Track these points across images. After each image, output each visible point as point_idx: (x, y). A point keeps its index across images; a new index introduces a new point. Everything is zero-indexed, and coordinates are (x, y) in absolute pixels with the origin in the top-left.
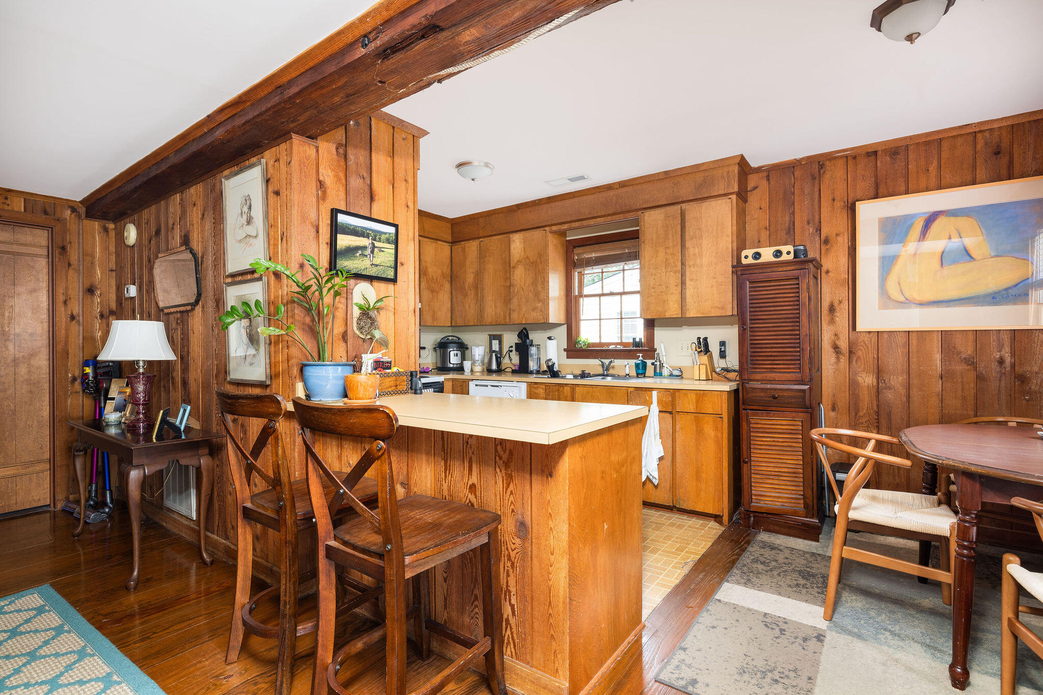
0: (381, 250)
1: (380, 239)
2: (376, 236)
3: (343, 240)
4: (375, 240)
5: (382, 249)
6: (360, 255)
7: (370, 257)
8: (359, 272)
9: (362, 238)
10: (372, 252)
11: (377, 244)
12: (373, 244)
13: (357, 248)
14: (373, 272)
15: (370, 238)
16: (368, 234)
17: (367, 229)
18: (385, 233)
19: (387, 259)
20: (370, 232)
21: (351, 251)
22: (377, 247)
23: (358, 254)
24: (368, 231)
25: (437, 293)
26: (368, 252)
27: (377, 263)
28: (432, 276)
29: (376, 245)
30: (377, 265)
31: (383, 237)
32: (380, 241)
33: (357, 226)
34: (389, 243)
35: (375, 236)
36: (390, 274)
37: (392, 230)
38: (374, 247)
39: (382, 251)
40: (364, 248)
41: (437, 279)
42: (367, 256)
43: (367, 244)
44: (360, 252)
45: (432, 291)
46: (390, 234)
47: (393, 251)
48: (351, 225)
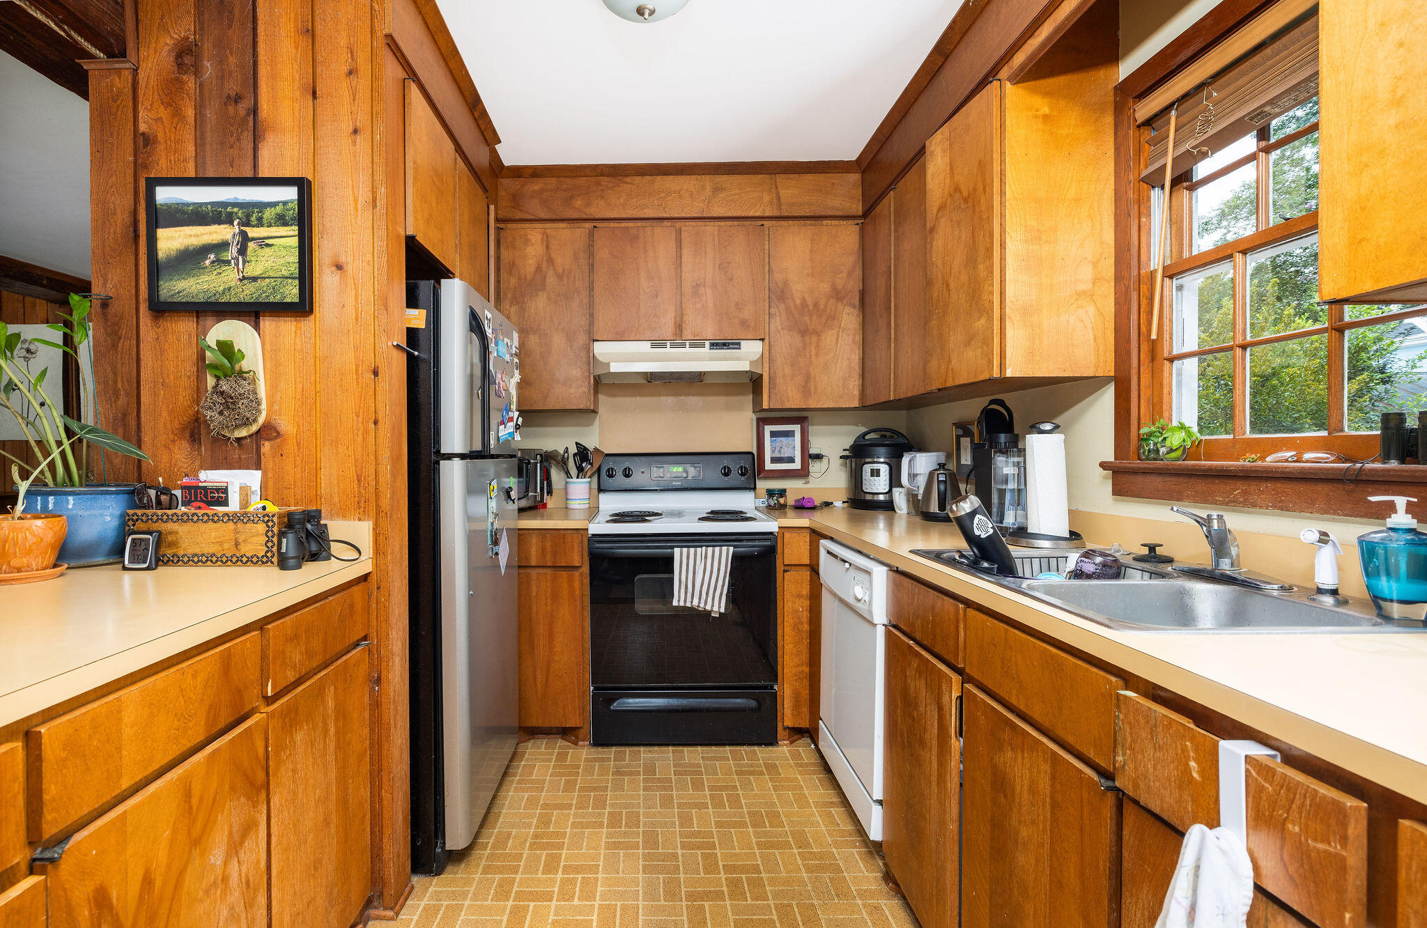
0: (263, 243)
1: (260, 219)
2: (250, 214)
3: (172, 238)
4: (248, 224)
5: (267, 241)
6: (213, 262)
7: (237, 265)
8: (213, 299)
9: (215, 228)
10: (242, 251)
11: (252, 232)
12: (244, 235)
13: (205, 250)
14: (247, 293)
15: (236, 223)
16: (231, 214)
17: (224, 204)
18: (273, 205)
19: (282, 261)
20: (236, 210)
21: (191, 259)
22: (253, 239)
23: (207, 262)
24: (229, 209)
25: (818, 334)
26: (233, 251)
27: (257, 273)
28: (804, 299)
29: (250, 235)
30: (254, 279)
31: (269, 214)
32: (260, 223)
33: (201, 205)
34: (285, 224)
35: (248, 216)
36: (291, 293)
37: (291, 193)
38: (245, 239)
39: (268, 245)
40: (224, 246)
41: (816, 305)
42: (228, 262)
43: (229, 237)
44: (212, 256)
45: (804, 332)
46: (285, 203)
47: (294, 242)
48: (188, 205)
